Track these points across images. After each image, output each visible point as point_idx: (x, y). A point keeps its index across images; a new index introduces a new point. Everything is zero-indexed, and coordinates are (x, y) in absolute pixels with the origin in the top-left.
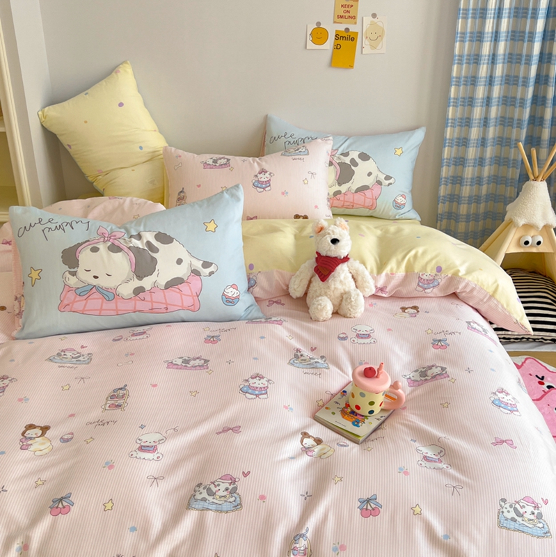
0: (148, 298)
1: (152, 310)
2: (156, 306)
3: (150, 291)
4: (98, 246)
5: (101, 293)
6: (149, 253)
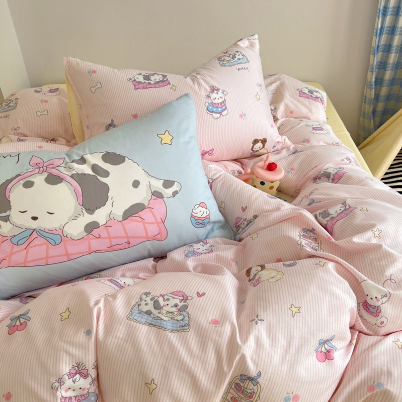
0: (104, 234)
1: (111, 248)
3: (106, 226)
4: (32, 180)
5: (44, 237)
6: (97, 179)
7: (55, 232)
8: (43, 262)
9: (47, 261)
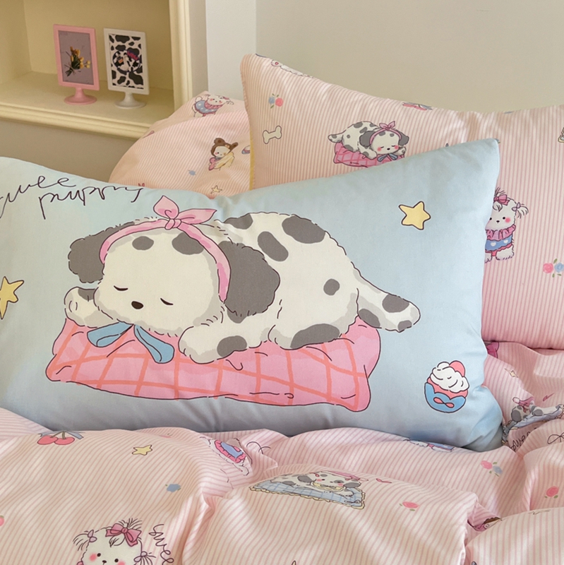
0: (250, 366)
1: (256, 397)
2: (266, 385)
3: (257, 351)
4: (151, 237)
5: (144, 343)
6: (264, 259)
7: (164, 338)
8: (132, 389)
9: (138, 388)
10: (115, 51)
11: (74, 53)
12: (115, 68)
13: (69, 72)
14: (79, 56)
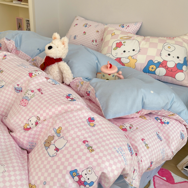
10: (27, 24)
11: (19, 24)
12: (27, 28)
13: (19, 28)
14: (20, 24)
